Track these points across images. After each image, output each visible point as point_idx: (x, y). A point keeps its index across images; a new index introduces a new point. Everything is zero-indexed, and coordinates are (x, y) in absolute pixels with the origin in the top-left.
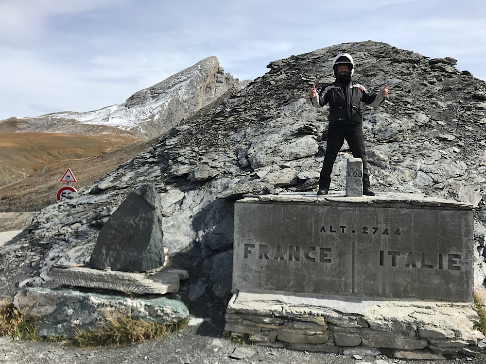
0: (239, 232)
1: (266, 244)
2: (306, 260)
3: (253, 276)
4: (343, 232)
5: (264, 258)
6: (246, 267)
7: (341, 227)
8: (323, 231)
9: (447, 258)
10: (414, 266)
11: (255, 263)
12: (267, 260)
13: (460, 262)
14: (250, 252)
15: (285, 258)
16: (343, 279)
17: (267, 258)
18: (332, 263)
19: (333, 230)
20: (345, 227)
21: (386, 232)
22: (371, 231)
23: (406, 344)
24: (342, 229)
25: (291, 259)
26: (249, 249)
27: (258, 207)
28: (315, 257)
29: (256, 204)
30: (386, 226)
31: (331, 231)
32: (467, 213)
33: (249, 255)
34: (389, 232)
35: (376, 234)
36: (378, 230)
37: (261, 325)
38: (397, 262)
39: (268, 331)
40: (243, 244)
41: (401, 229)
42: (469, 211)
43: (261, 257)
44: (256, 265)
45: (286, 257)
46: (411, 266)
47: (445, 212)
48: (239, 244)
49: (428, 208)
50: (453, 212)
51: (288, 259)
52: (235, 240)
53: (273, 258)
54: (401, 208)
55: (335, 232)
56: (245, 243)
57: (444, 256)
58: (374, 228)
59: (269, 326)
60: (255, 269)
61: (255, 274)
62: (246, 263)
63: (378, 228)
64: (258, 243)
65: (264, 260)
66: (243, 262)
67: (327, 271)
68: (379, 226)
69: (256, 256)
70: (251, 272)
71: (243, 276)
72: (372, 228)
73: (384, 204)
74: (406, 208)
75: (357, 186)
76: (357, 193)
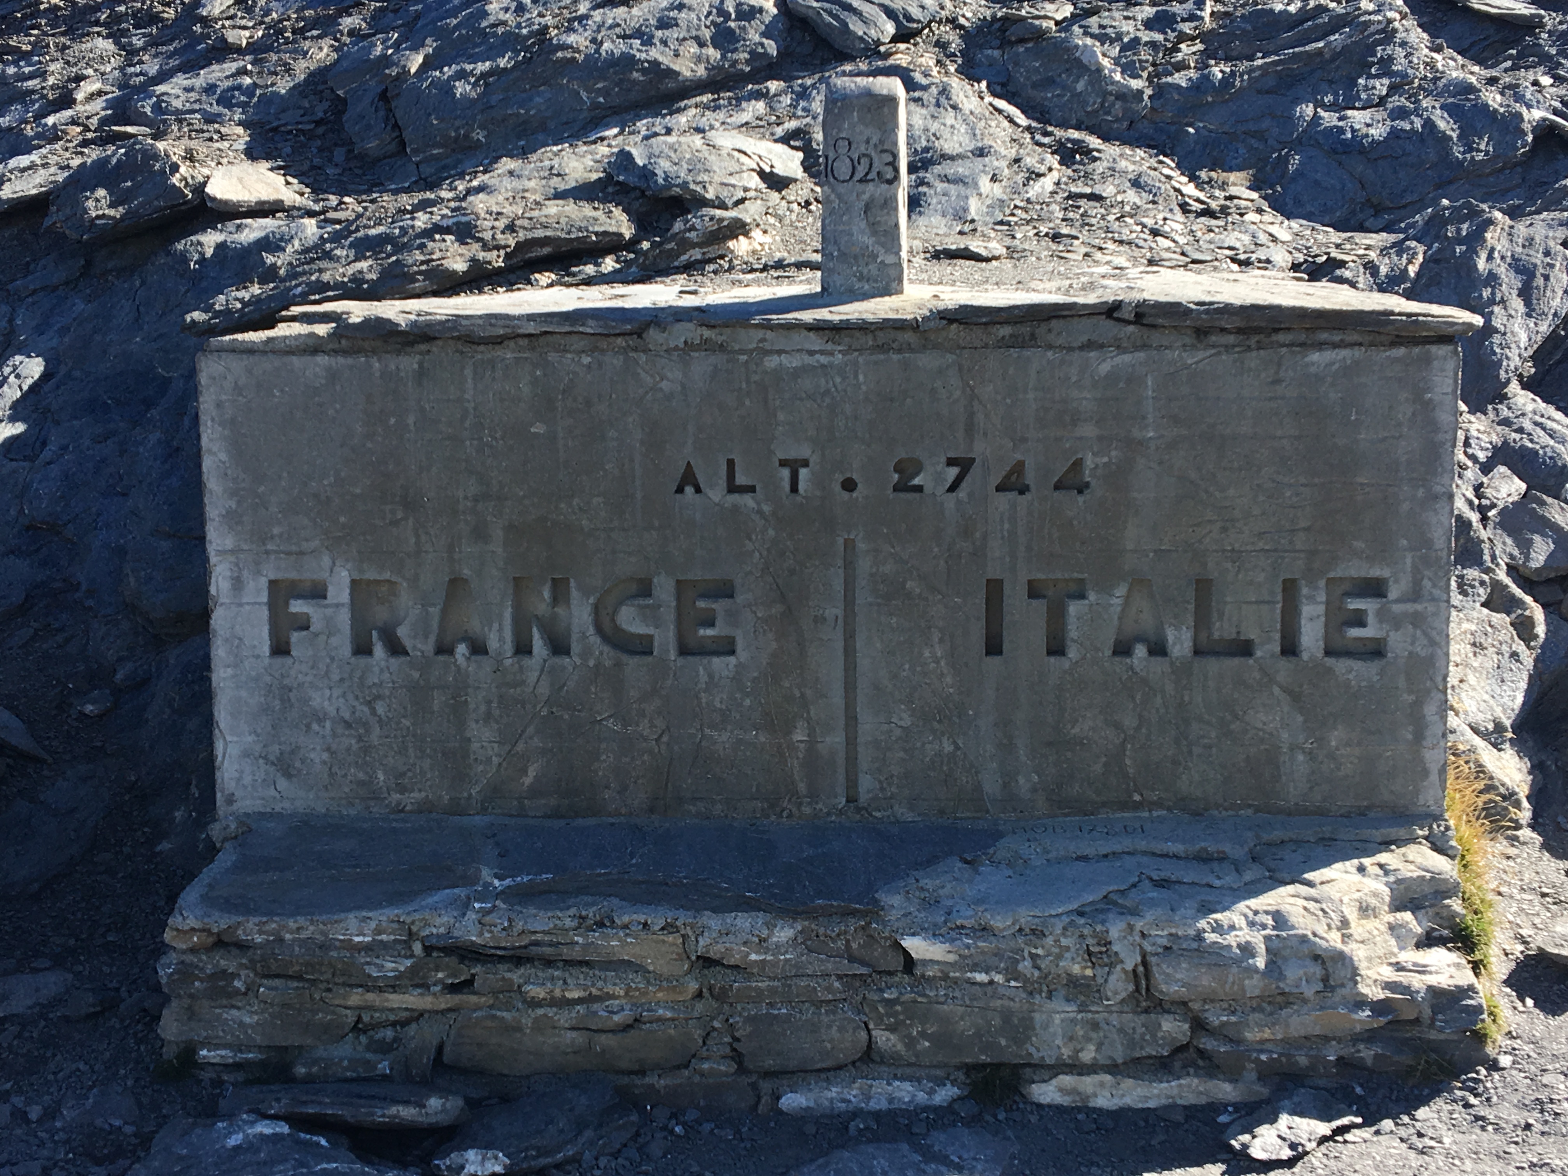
0: (232, 518)
1: (387, 575)
2: (606, 649)
3: (328, 749)
4: (794, 489)
5: (379, 650)
6: (286, 702)
7: (783, 463)
8: (689, 490)
9: (1322, 597)
10: (1158, 649)
11: (336, 677)
12: (395, 662)
13: (1382, 615)
14: (304, 625)
15: (493, 644)
16: (799, 736)
17: (396, 648)
18: (743, 654)
19: (741, 479)
20: (805, 463)
21: (1014, 480)
22: (939, 478)
23: (1089, 1040)
24: (786, 473)
25: (523, 649)
26: (297, 607)
27: (333, 376)
28: (650, 631)
29: (322, 360)
30: (1016, 448)
31: (733, 488)
32: (1427, 360)
33: (295, 637)
34: (1030, 478)
35: (962, 493)
36: (976, 471)
37: (356, 998)
38: (1073, 631)
39: (394, 1024)
40: (263, 582)
41: (1089, 461)
42: (1434, 349)
43: (362, 649)
44: (337, 692)
45: (501, 640)
46: (1140, 651)
47: (1315, 356)
48: (238, 584)
49: (1231, 339)
50: (1357, 353)
51: (509, 648)
52: (213, 559)
53: (429, 647)
54: (1089, 345)
55: (752, 489)
56: (272, 577)
57: (1305, 591)
58: (951, 462)
59: (395, 1000)
60: (333, 713)
61: (334, 735)
62: (286, 681)
63: (973, 460)
64: (345, 573)
65: (383, 663)
66: (268, 679)
67: (718, 699)
68: (980, 449)
69: (334, 641)
70: (315, 727)
71: (275, 749)
72: (943, 460)
73: (1005, 331)
74: (1119, 348)
75: (874, 234)
76: (874, 272)
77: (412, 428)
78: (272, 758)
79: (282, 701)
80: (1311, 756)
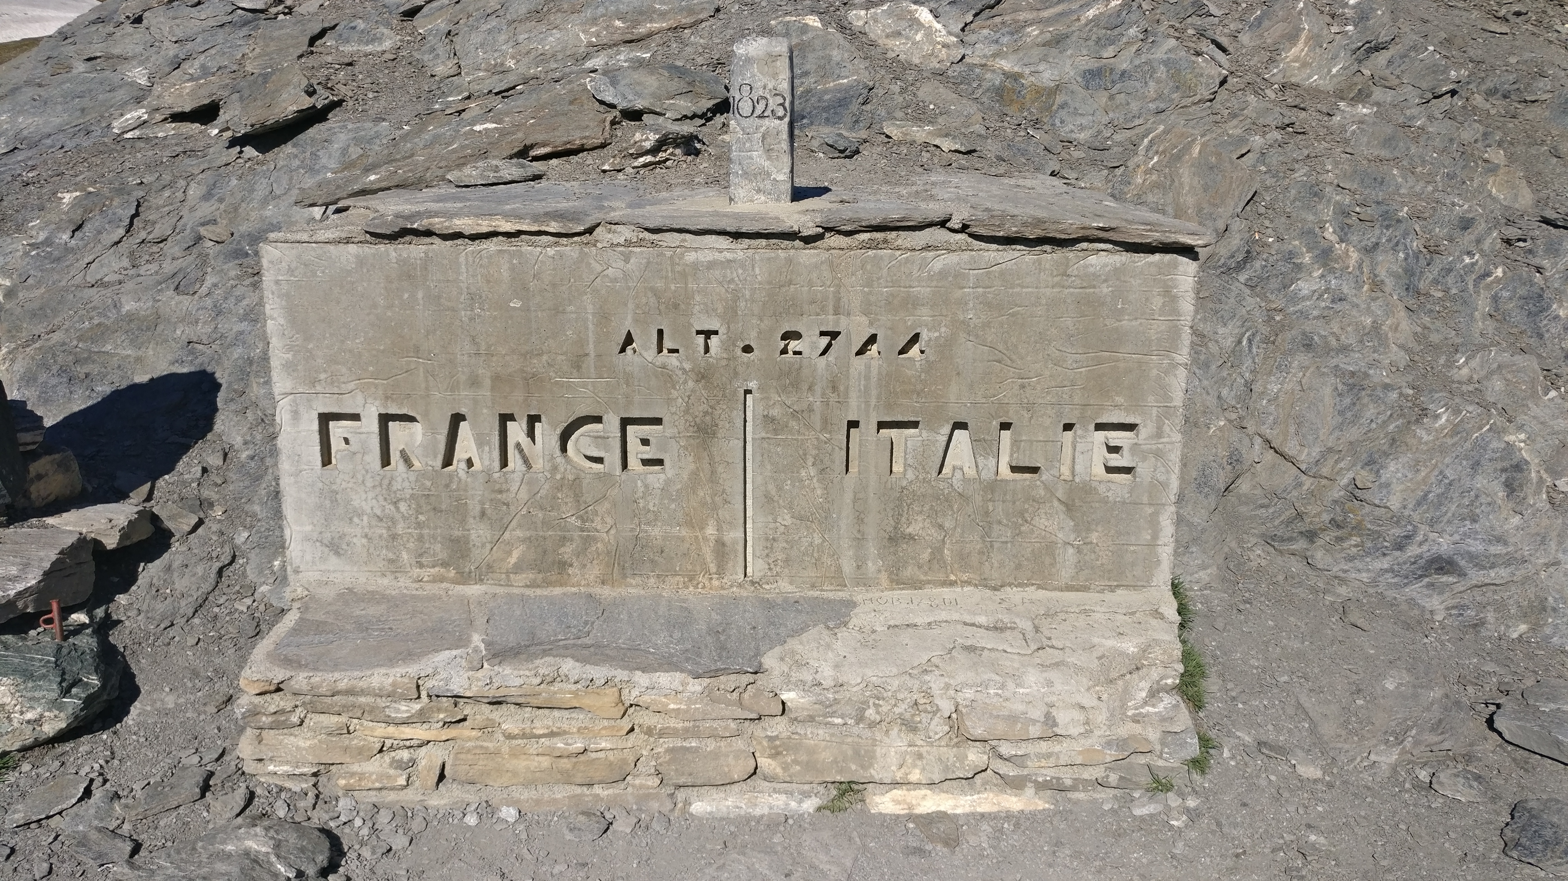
0: (289, 367)
1: (405, 411)
2: (569, 466)
3: (366, 536)
4: (707, 350)
5: (401, 465)
6: (334, 502)
7: (699, 332)
8: (629, 350)
9: (1090, 436)
11: (369, 483)
12: (413, 475)
13: (1134, 451)
15: (485, 462)
16: (711, 530)
18: (669, 471)
19: (668, 344)
20: (716, 333)
21: (868, 345)
22: (813, 345)
23: (915, 766)
24: (701, 339)
26: (340, 433)
27: (361, 261)
28: (601, 454)
29: (352, 248)
30: (871, 324)
31: (661, 350)
32: (1174, 266)
33: (341, 455)
34: (882, 346)
35: (831, 356)
36: (840, 340)
37: (380, 730)
38: (910, 459)
39: (408, 748)
40: (314, 415)
41: (925, 336)
42: (1179, 258)
44: (371, 495)
45: (491, 458)
46: (958, 474)
47: (1093, 261)
48: (296, 415)
51: (497, 465)
52: (278, 398)
53: (438, 464)
54: (927, 248)
55: (676, 351)
56: (321, 411)
57: (1079, 432)
58: (823, 334)
59: (407, 732)
60: (369, 511)
61: (370, 527)
62: (334, 487)
63: (839, 333)
64: (374, 409)
65: (405, 476)
66: (320, 485)
67: (651, 504)
68: (843, 324)
69: (367, 458)
70: (356, 520)
71: (327, 536)
72: (817, 332)
73: (865, 237)
74: (950, 251)
75: (769, 158)
76: (769, 187)
77: (421, 302)
78: (325, 541)
79: (332, 502)
80: (1079, 551)
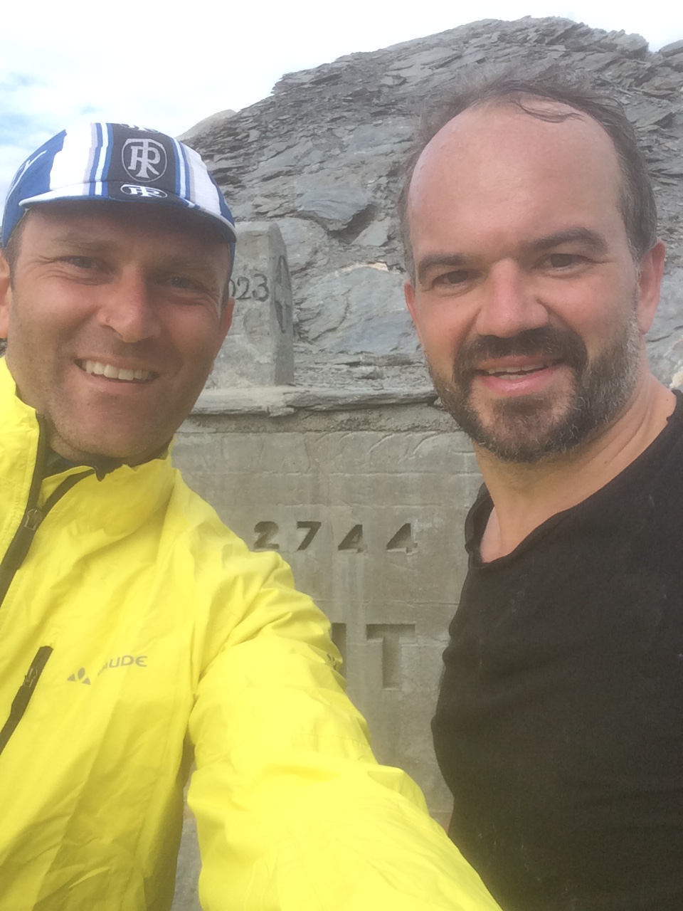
21: (353, 538)
22: (290, 539)
30: (355, 513)
34: (366, 538)
35: (311, 551)
36: (321, 532)
38: (404, 668)
41: (416, 526)
54: (414, 428)
58: (301, 525)
63: (320, 523)
68: (323, 514)
72: (295, 524)
73: (343, 417)
74: (439, 431)
75: (252, 341)
76: (252, 370)
